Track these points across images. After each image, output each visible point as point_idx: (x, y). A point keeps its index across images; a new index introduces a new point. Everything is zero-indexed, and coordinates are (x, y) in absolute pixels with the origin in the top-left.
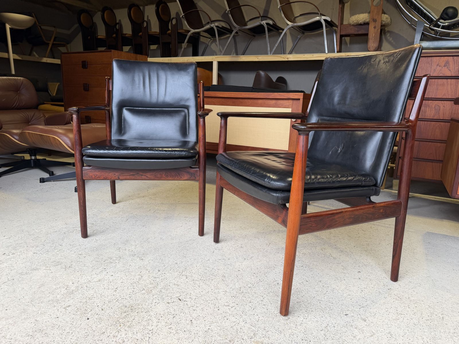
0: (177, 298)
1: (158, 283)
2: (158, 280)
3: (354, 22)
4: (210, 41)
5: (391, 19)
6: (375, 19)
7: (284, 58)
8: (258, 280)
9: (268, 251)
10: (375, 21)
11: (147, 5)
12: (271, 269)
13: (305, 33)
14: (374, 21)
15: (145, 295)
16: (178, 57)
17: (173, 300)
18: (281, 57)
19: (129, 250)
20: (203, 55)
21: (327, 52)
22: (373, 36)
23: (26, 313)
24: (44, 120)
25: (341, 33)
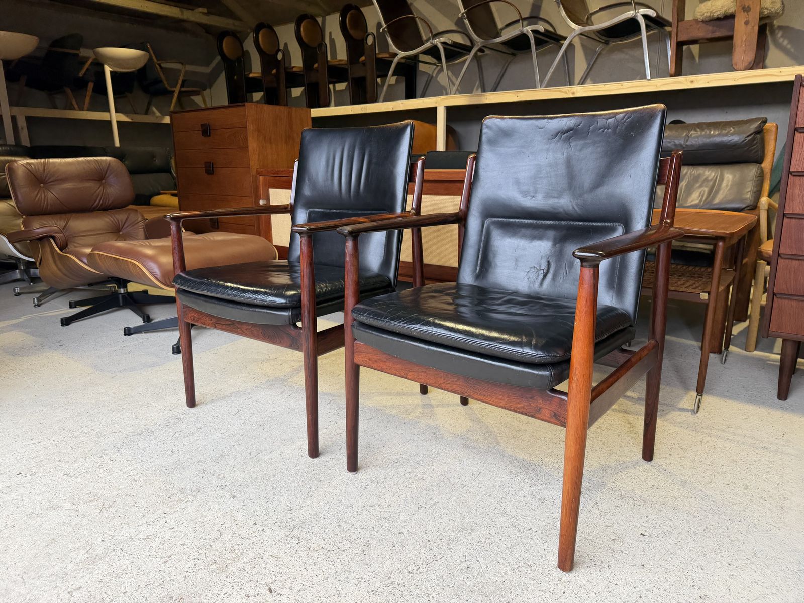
0: (267, 588)
1: (245, 551)
2: (246, 542)
3: (704, 14)
4: (435, 70)
5: (783, 3)
6: (746, 6)
7: (566, 93)
8: (432, 557)
9: (470, 490)
10: (746, 9)
11: (329, 14)
12: (466, 532)
13: (610, 42)
14: (744, 11)
15: (214, 574)
16: (378, 102)
17: (257, 591)
18: (560, 91)
19: (219, 475)
20: (423, 96)
21: (650, 78)
22: (744, 40)
23: (7, 597)
24: (143, 227)
25: (679, 37)
